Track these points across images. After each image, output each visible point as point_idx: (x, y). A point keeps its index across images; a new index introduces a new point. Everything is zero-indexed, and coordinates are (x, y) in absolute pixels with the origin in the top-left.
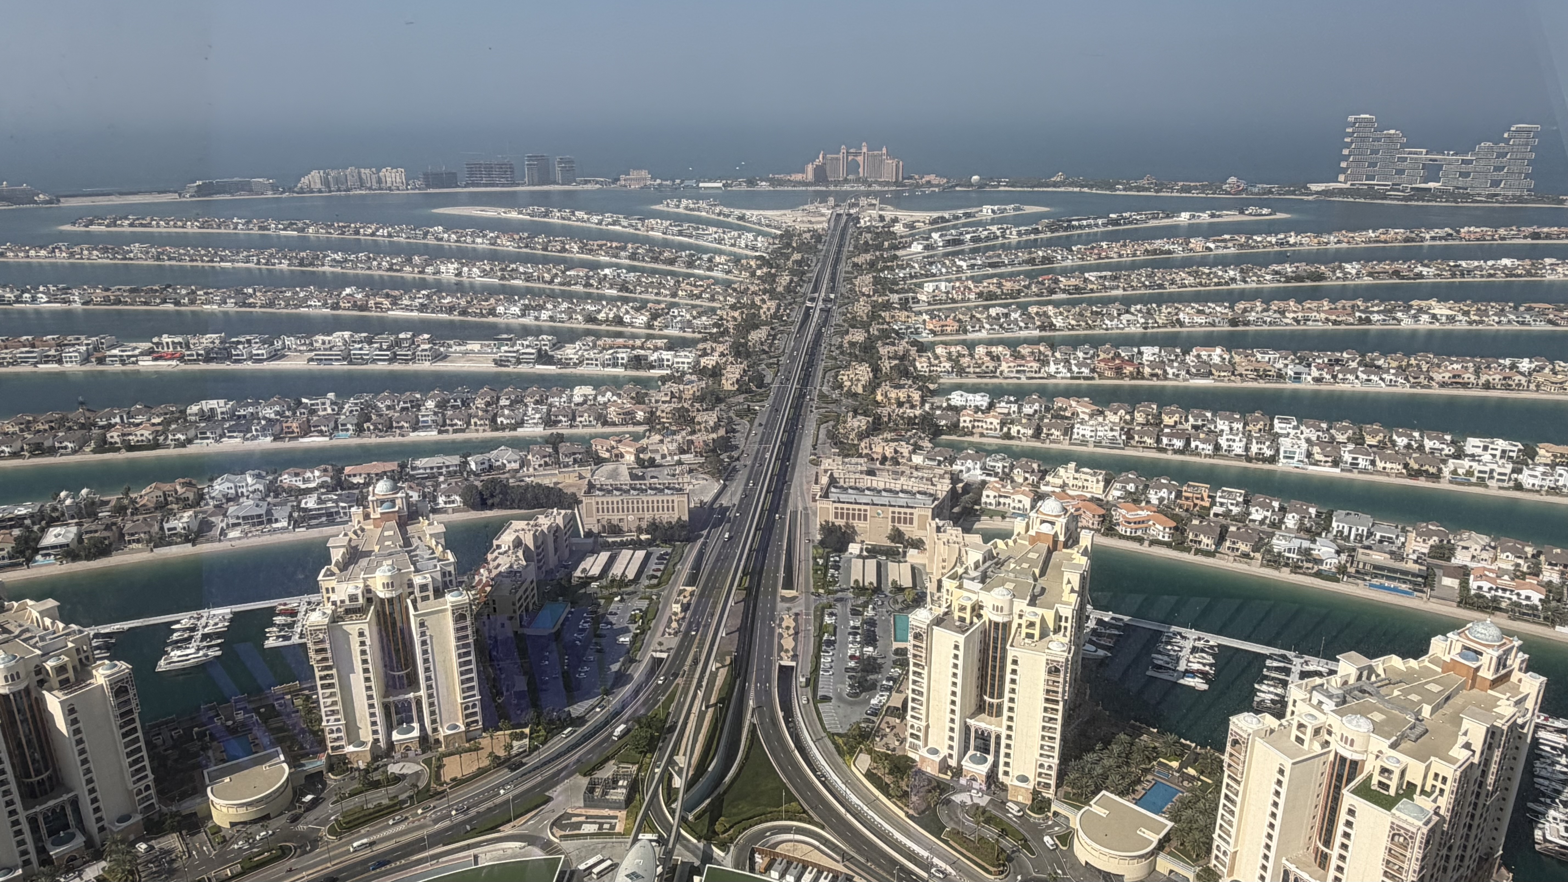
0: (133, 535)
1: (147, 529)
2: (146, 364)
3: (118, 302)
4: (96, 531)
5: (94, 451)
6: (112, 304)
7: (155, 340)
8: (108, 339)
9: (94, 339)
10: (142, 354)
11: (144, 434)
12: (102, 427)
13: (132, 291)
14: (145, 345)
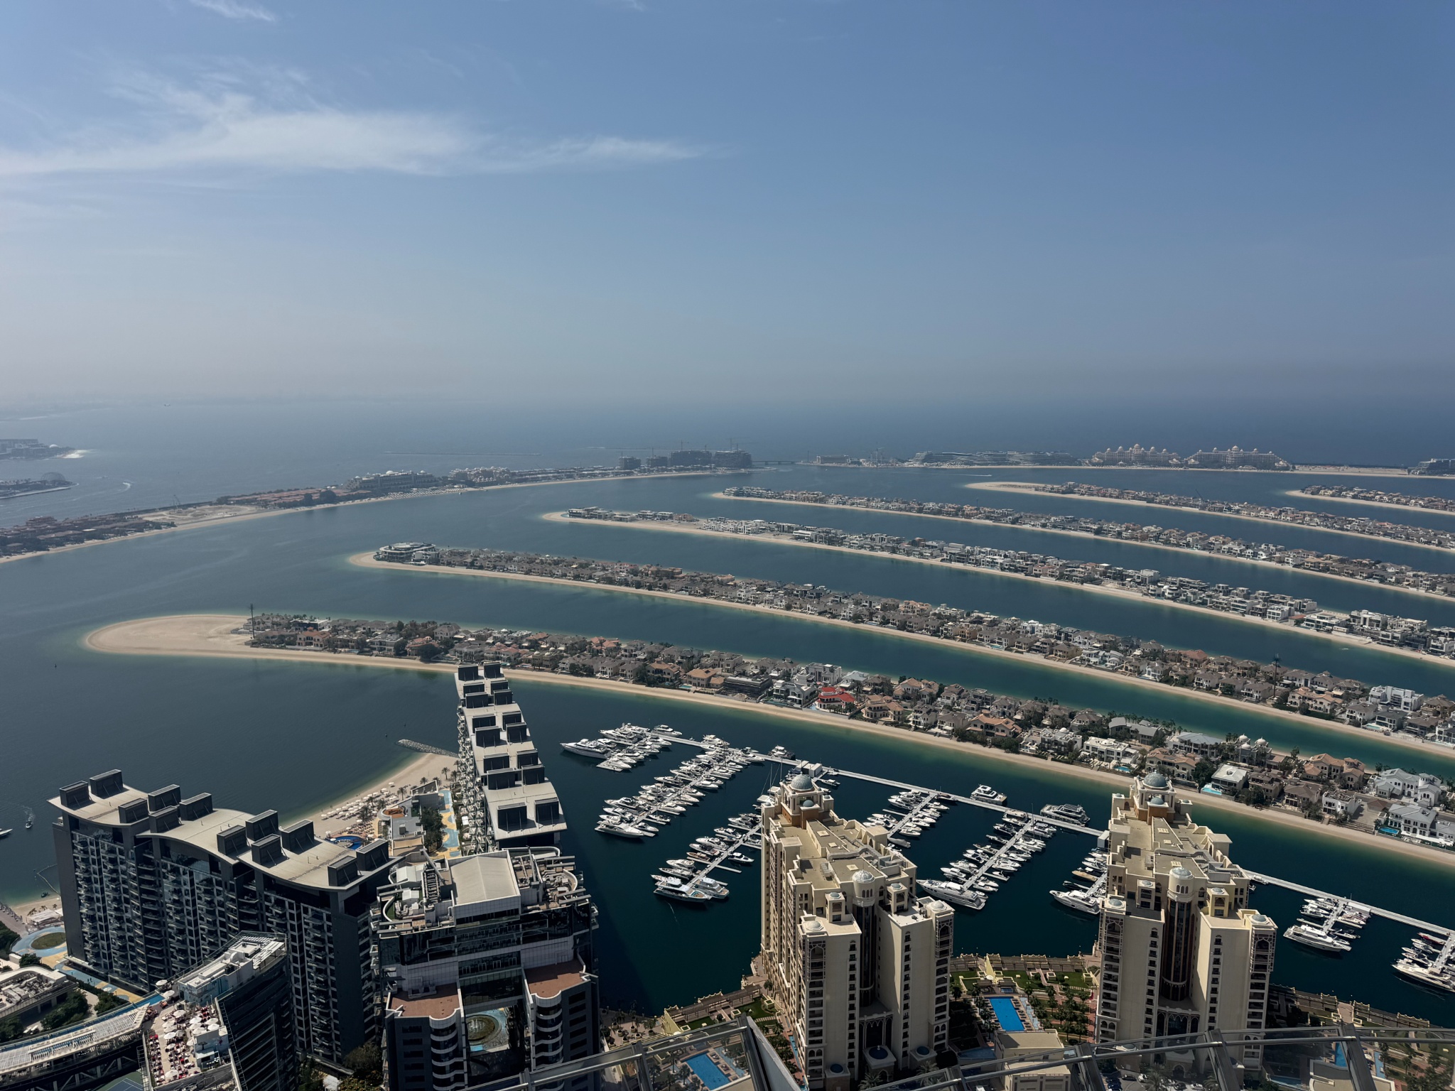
0: (1292, 796)
1: (1306, 796)
2: (1340, 636)
3: (1326, 569)
4: (1261, 781)
5: (1275, 706)
6: (1320, 571)
7: (1354, 613)
8: (1309, 603)
9: (1298, 601)
10: (1338, 625)
11: (1325, 702)
12: (1288, 685)
13: (1342, 561)
14: (1344, 616)
